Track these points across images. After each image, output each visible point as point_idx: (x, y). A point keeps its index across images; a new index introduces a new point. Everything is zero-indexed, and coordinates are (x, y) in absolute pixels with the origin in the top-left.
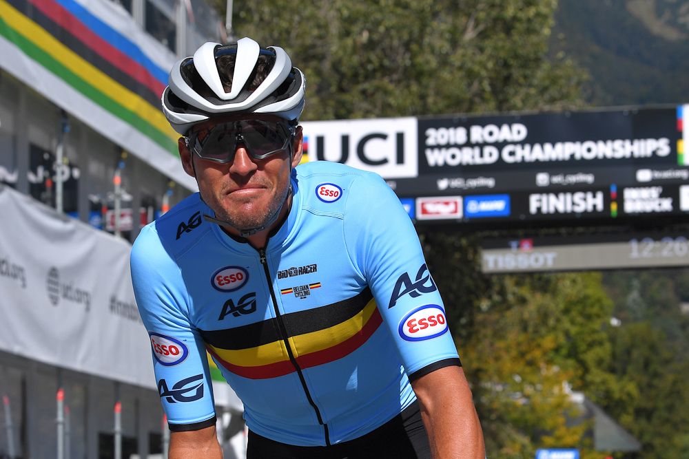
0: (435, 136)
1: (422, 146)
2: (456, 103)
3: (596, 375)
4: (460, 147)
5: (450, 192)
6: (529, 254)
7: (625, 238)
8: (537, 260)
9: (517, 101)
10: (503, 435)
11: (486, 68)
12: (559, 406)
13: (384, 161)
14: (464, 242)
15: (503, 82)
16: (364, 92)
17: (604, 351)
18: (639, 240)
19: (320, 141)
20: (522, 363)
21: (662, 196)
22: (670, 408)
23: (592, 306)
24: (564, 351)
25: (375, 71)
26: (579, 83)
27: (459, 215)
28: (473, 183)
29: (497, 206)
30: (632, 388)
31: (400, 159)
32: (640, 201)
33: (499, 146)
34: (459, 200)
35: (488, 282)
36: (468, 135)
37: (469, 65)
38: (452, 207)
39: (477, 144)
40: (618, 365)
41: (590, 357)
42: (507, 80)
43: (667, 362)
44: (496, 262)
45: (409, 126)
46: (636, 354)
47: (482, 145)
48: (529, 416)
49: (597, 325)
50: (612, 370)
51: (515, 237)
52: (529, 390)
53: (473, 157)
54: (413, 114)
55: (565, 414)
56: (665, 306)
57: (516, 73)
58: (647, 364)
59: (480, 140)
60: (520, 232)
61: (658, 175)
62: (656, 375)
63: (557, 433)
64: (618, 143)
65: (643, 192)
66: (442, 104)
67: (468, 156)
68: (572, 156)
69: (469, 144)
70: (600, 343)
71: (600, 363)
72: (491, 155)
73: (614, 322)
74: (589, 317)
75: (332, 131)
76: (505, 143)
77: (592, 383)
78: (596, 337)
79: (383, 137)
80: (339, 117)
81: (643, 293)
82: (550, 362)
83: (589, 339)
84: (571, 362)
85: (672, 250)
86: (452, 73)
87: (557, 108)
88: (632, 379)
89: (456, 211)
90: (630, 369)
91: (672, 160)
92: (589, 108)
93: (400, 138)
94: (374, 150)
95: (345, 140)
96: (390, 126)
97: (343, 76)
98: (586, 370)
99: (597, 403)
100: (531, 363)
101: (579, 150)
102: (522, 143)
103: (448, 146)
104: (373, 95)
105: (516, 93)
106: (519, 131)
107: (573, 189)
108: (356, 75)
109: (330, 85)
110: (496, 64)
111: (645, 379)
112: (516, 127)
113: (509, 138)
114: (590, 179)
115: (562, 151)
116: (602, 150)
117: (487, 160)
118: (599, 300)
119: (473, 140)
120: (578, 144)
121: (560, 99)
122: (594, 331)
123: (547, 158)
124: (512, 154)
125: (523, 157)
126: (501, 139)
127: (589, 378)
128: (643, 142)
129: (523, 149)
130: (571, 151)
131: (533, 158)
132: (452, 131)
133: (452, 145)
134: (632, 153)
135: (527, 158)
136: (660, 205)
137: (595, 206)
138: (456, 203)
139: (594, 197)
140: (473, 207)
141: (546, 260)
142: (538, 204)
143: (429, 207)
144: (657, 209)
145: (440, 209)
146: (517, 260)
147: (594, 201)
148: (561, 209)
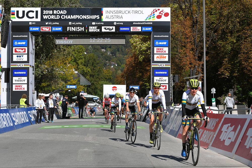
0: (45, 12)
1: (42, 14)
3: (81, 66)
4: (51, 15)
5: (48, 25)
7: (89, 38)
8: (68, 42)
12: (72, 74)
17: (83, 61)
18: (92, 38)
21: (97, 28)
22: (98, 75)
23: (80, 49)
24: (73, 61)
28: (54, 24)
30: (89, 70)
31: (37, 17)
33: (60, 15)
35: (57, 46)
36: (53, 12)
39: (55, 14)
40: (86, 64)
41: (79, 62)
43: (98, 64)
44: (59, 42)
45: (39, 9)
46: (90, 61)
47: (56, 15)
48: (64, 77)
49: (81, 54)
50: (85, 65)
51: (63, 36)
53: (54, 17)
54: (39, 7)
56: (98, 49)
58: (93, 64)
59: (56, 13)
60: (65, 35)
62: (95, 67)
63: (71, 81)
67: (52, 17)
69: (53, 14)
70: (82, 59)
71: (82, 63)
72: (58, 17)
73: (85, 53)
74: (79, 52)
75: (21, 10)
76: (62, 14)
81: (92, 46)
82: (69, 63)
83: (79, 58)
84: (75, 63)
88: (89, 68)
90: (89, 65)
91: (100, 20)
93: (37, 12)
94: (31, 15)
95: (24, 12)
96: (34, 9)
98: (78, 65)
99: (80, 73)
101: (79, 17)
102: (66, 15)
103: (48, 14)
106: (65, 12)
107: (77, 26)
111: (92, 68)
112: (64, 11)
113: (63, 13)
114: (81, 24)
115: (75, 17)
116: (84, 17)
117: (57, 18)
118: (82, 48)
119: (54, 13)
120: (79, 16)
121: (74, 3)
122: (81, 56)
123: (71, 18)
124: (63, 17)
125: (66, 18)
126: (61, 13)
127: (79, 67)
128: (93, 16)
129: (66, 16)
130: (77, 17)
131: (68, 18)
132: (49, 11)
133: (49, 14)
134: (91, 18)
135: (67, 18)
136: (97, 30)
137: (82, 30)
138: (50, 28)
139: (82, 28)
140: (54, 29)
141: (70, 42)
142: (69, 29)
143: (44, 29)
144: (97, 31)
145: (46, 29)
146: (63, 42)
147: (82, 29)
148: (74, 30)
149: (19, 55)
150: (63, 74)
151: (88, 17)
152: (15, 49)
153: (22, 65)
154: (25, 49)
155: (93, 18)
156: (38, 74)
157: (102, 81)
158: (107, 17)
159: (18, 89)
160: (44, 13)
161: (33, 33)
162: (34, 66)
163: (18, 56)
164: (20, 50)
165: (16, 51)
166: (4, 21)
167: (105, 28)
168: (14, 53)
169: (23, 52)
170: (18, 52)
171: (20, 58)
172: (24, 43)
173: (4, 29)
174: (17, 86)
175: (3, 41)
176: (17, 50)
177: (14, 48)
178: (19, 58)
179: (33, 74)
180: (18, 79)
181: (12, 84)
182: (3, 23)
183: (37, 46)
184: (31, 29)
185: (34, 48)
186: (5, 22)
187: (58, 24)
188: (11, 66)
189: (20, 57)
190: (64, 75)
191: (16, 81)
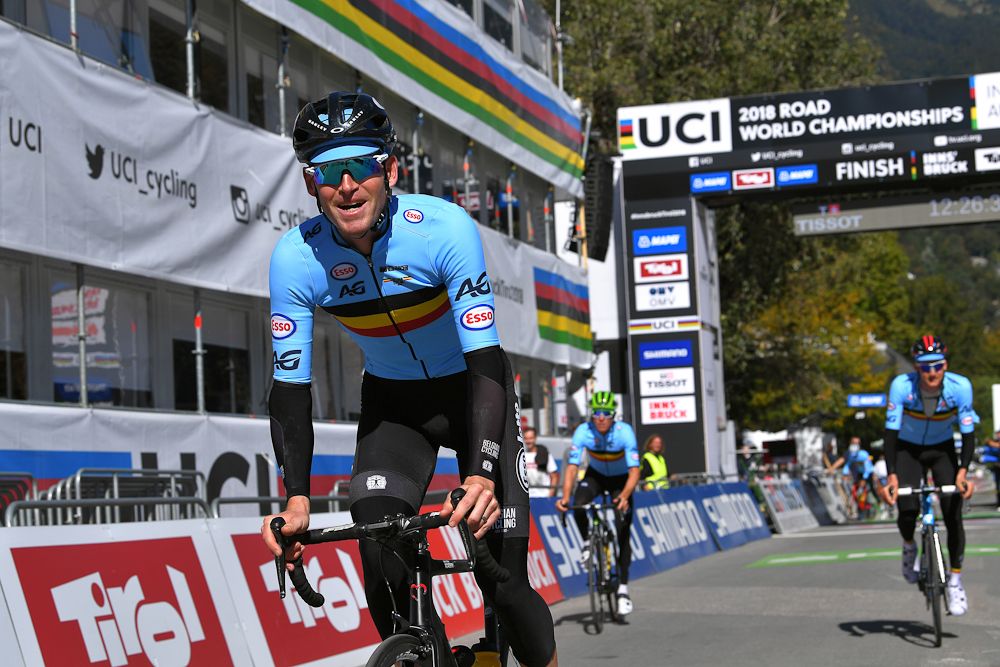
0: (747, 114)
1: (736, 124)
2: (764, 82)
3: (897, 326)
4: (770, 122)
5: (762, 164)
6: (838, 217)
7: (924, 199)
8: (844, 222)
9: (819, 79)
10: (816, 383)
11: (789, 50)
12: (865, 354)
13: (702, 139)
14: (775, 208)
15: (805, 61)
16: (679, 77)
17: (903, 303)
18: (938, 201)
19: (643, 123)
20: (829, 317)
21: (957, 159)
22: (966, 353)
23: (891, 262)
24: (866, 305)
25: (688, 58)
26: (873, 60)
27: (772, 184)
28: (783, 155)
29: (807, 174)
31: (716, 137)
32: (937, 164)
33: (807, 120)
34: (771, 170)
35: (799, 245)
36: (777, 111)
37: (774, 48)
38: (765, 177)
39: (786, 119)
40: (916, 316)
41: (890, 309)
42: (810, 59)
43: (962, 311)
44: (807, 226)
45: (723, 106)
46: (931, 305)
47: (790, 120)
48: (837, 365)
49: (895, 279)
50: (911, 321)
51: (823, 203)
52: (836, 341)
53: (782, 132)
54: (725, 95)
55: (871, 362)
56: (956, 260)
57: (817, 54)
58: (943, 314)
59: (789, 116)
60: (827, 197)
61: (953, 140)
62: (951, 323)
63: (864, 379)
64: (915, 113)
65: (942, 157)
66: (750, 84)
67: (777, 131)
68: (874, 126)
69: (778, 119)
70: (900, 297)
71: (899, 314)
72: (799, 128)
73: (911, 276)
74: (887, 273)
75: (654, 113)
76: (812, 117)
77: (893, 332)
78: (895, 290)
79: (700, 117)
80: (658, 101)
81: (935, 250)
82: (853, 316)
83: (888, 293)
84: (872, 314)
85: (969, 208)
86: (758, 56)
87: (857, 83)
88: (929, 328)
89: (768, 181)
90: (927, 319)
91: (966, 126)
92: (885, 82)
93: (715, 116)
94: (692, 129)
95: (665, 121)
96: (705, 107)
97: (659, 63)
98: (888, 322)
99: (898, 350)
100: (837, 317)
101: (879, 120)
102: (827, 117)
103: (759, 122)
104: (686, 80)
105: (818, 72)
106: (824, 106)
107: (875, 156)
108: (671, 62)
109: (648, 73)
110: (799, 46)
111: (942, 328)
112: (821, 102)
113: (815, 112)
114: (890, 146)
115: (864, 122)
116: (901, 119)
117: (796, 133)
118: (896, 257)
119: (782, 115)
120: (879, 115)
121: (859, 76)
122: (893, 286)
123: (850, 129)
124: (818, 126)
125: (828, 129)
126: (807, 114)
127: (890, 328)
128: (938, 111)
129: (828, 122)
130: (873, 122)
131: (838, 129)
132: (762, 109)
133: (763, 121)
134: (929, 121)
135: (832, 130)
136: (956, 167)
137: (896, 171)
138: (768, 174)
139: (895, 162)
140: (784, 176)
141: (853, 222)
142: (844, 171)
143: (744, 179)
144: (954, 171)
145: (754, 180)
146: (826, 223)
147: (895, 167)
148: (865, 175)
149: (656, 287)
150: (833, 355)
151: (916, 118)
152: (643, 265)
153: (672, 325)
154: (679, 262)
155: (938, 121)
156: (734, 357)
157: (981, 374)
158: (993, 111)
159: (660, 415)
160: (743, 119)
161: (708, 199)
162: (717, 324)
163: (653, 292)
164: (663, 268)
165: (645, 273)
166: (593, 160)
167: (990, 157)
168: (638, 278)
169: (674, 273)
170: (652, 275)
171: (662, 297)
172: (674, 239)
173: (596, 190)
174: (657, 406)
175: (593, 234)
176: (650, 268)
177: (638, 262)
178: (657, 296)
179: (716, 357)
180: (658, 379)
181: (638, 398)
182: (591, 165)
183: (727, 249)
184: (698, 183)
185: (714, 257)
186: (597, 164)
187: (799, 154)
188: (632, 332)
189: (662, 292)
190: (836, 358)
191: (653, 385)
